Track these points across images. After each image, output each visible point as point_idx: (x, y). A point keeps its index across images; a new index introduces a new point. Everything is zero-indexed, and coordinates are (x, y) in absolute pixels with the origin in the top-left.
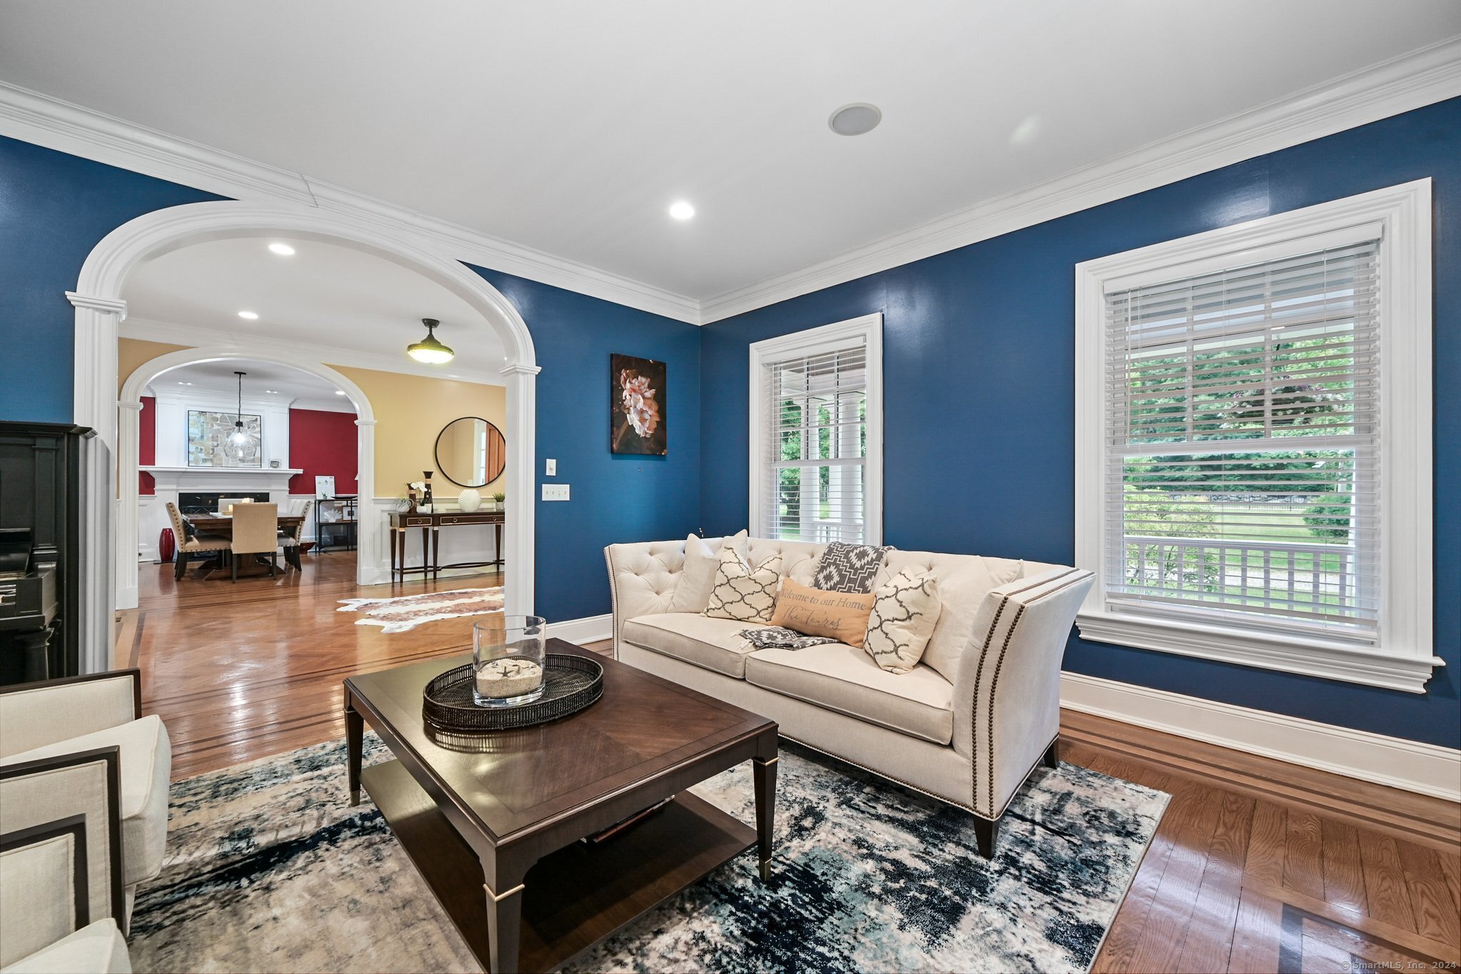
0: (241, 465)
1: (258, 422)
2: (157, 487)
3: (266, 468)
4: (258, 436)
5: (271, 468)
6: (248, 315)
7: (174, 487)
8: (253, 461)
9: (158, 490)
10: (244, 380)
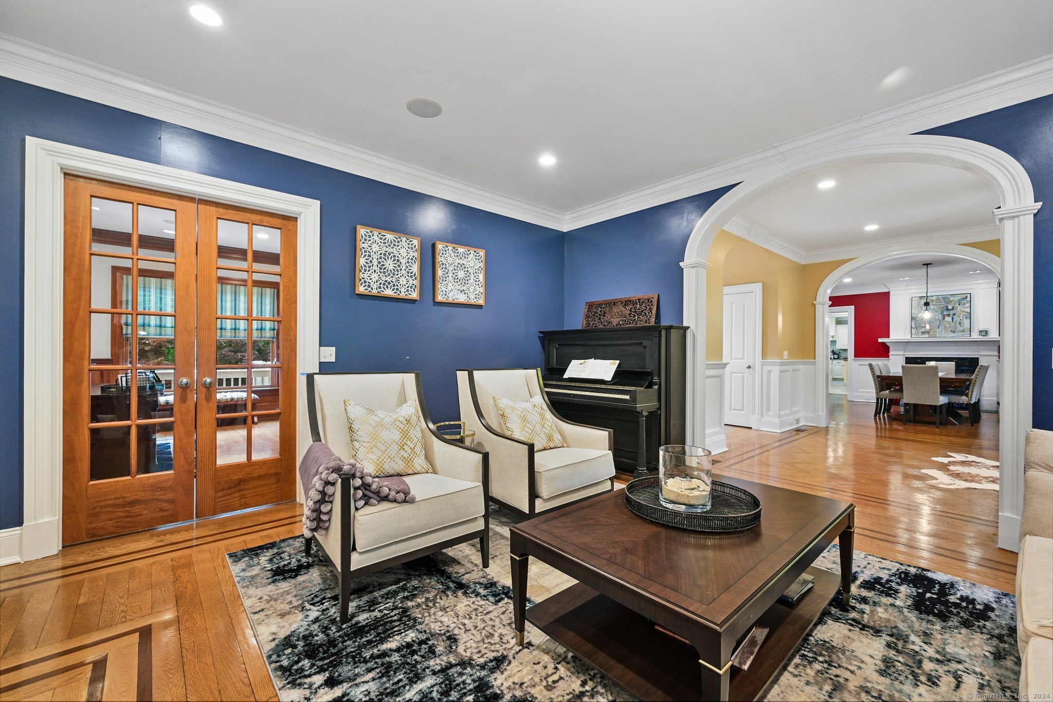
0: (952, 335)
1: (968, 299)
2: (891, 353)
3: (975, 336)
4: (968, 310)
5: (981, 337)
6: (871, 228)
7: (902, 353)
8: (963, 331)
9: (892, 355)
10: (931, 270)
